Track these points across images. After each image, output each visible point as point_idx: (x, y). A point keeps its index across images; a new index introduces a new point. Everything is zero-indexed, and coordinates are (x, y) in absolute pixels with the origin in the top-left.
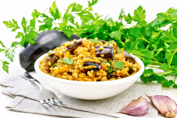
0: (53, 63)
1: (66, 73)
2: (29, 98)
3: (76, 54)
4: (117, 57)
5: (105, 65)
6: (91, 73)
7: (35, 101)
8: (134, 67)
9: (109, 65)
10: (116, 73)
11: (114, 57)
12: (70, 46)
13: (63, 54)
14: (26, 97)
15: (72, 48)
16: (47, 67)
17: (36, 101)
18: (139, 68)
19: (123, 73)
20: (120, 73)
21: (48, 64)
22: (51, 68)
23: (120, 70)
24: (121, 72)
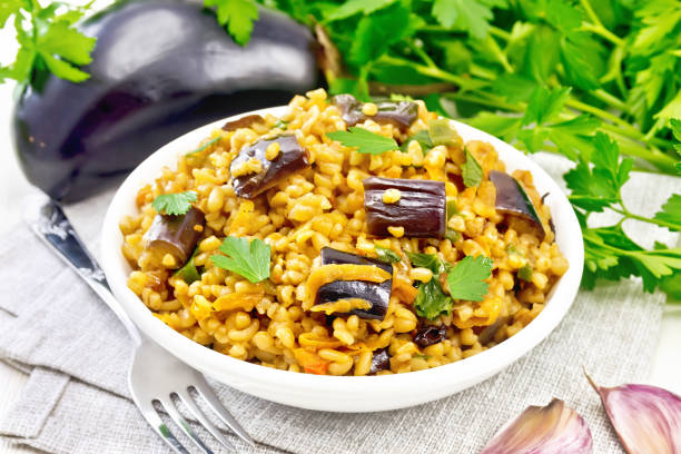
0: (183, 258)
1: (242, 319)
2: (88, 384)
3: (280, 210)
4: (462, 228)
5: (408, 273)
6: (349, 330)
7: (116, 399)
8: (535, 269)
9: (423, 273)
10: (455, 315)
11: (450, 229)
12: (254, 174)
13: (225, 203)
14: (74, 379)
15: (262, 183)
16: (159, 272)
17: (123, 402)
18: (556, 270)
19: (486, 319)
20: (474, 318)
21: (161, 260)
22: (178, 284)
23: (475, 305)
24: (480, 313)
